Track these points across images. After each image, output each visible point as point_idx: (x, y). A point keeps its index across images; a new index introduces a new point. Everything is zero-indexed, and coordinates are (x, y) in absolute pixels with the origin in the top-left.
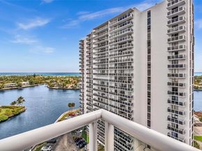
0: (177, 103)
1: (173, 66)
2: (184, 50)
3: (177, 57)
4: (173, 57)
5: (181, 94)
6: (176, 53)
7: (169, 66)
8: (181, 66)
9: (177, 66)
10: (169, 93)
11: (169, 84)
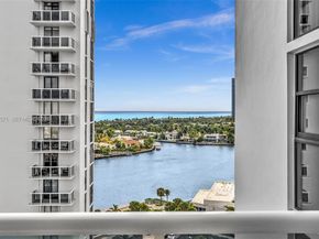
0: (55, 198)
1: (46, 94)
2: (72, 52)
3: (56, 69)
4: (46, 68)
5: (65, 173)
6: (55, 57)
7: (36, 94)
8: (66, 94)
9: (56, 95)
10: (36, 173)
11: (36, 146)
